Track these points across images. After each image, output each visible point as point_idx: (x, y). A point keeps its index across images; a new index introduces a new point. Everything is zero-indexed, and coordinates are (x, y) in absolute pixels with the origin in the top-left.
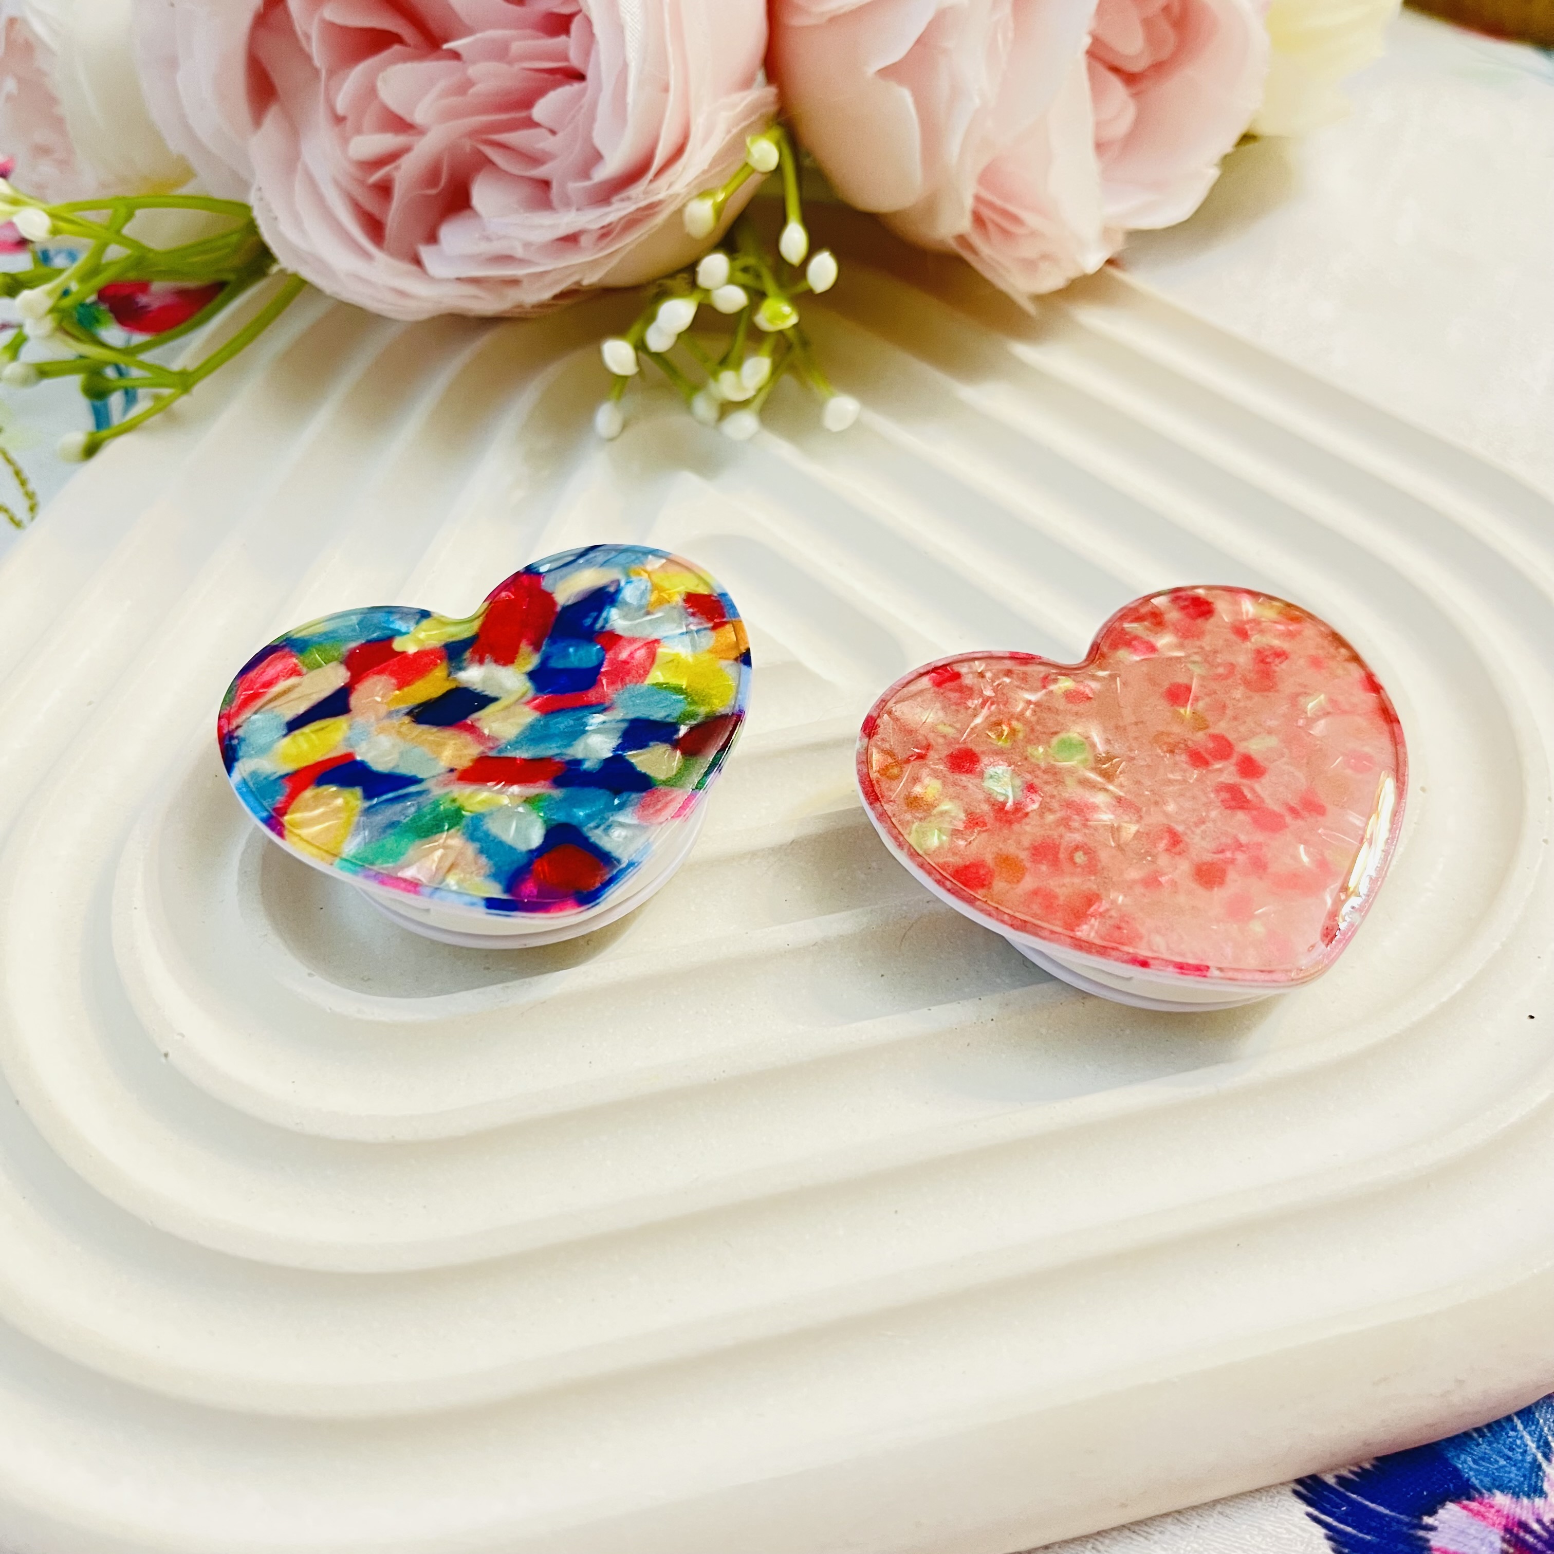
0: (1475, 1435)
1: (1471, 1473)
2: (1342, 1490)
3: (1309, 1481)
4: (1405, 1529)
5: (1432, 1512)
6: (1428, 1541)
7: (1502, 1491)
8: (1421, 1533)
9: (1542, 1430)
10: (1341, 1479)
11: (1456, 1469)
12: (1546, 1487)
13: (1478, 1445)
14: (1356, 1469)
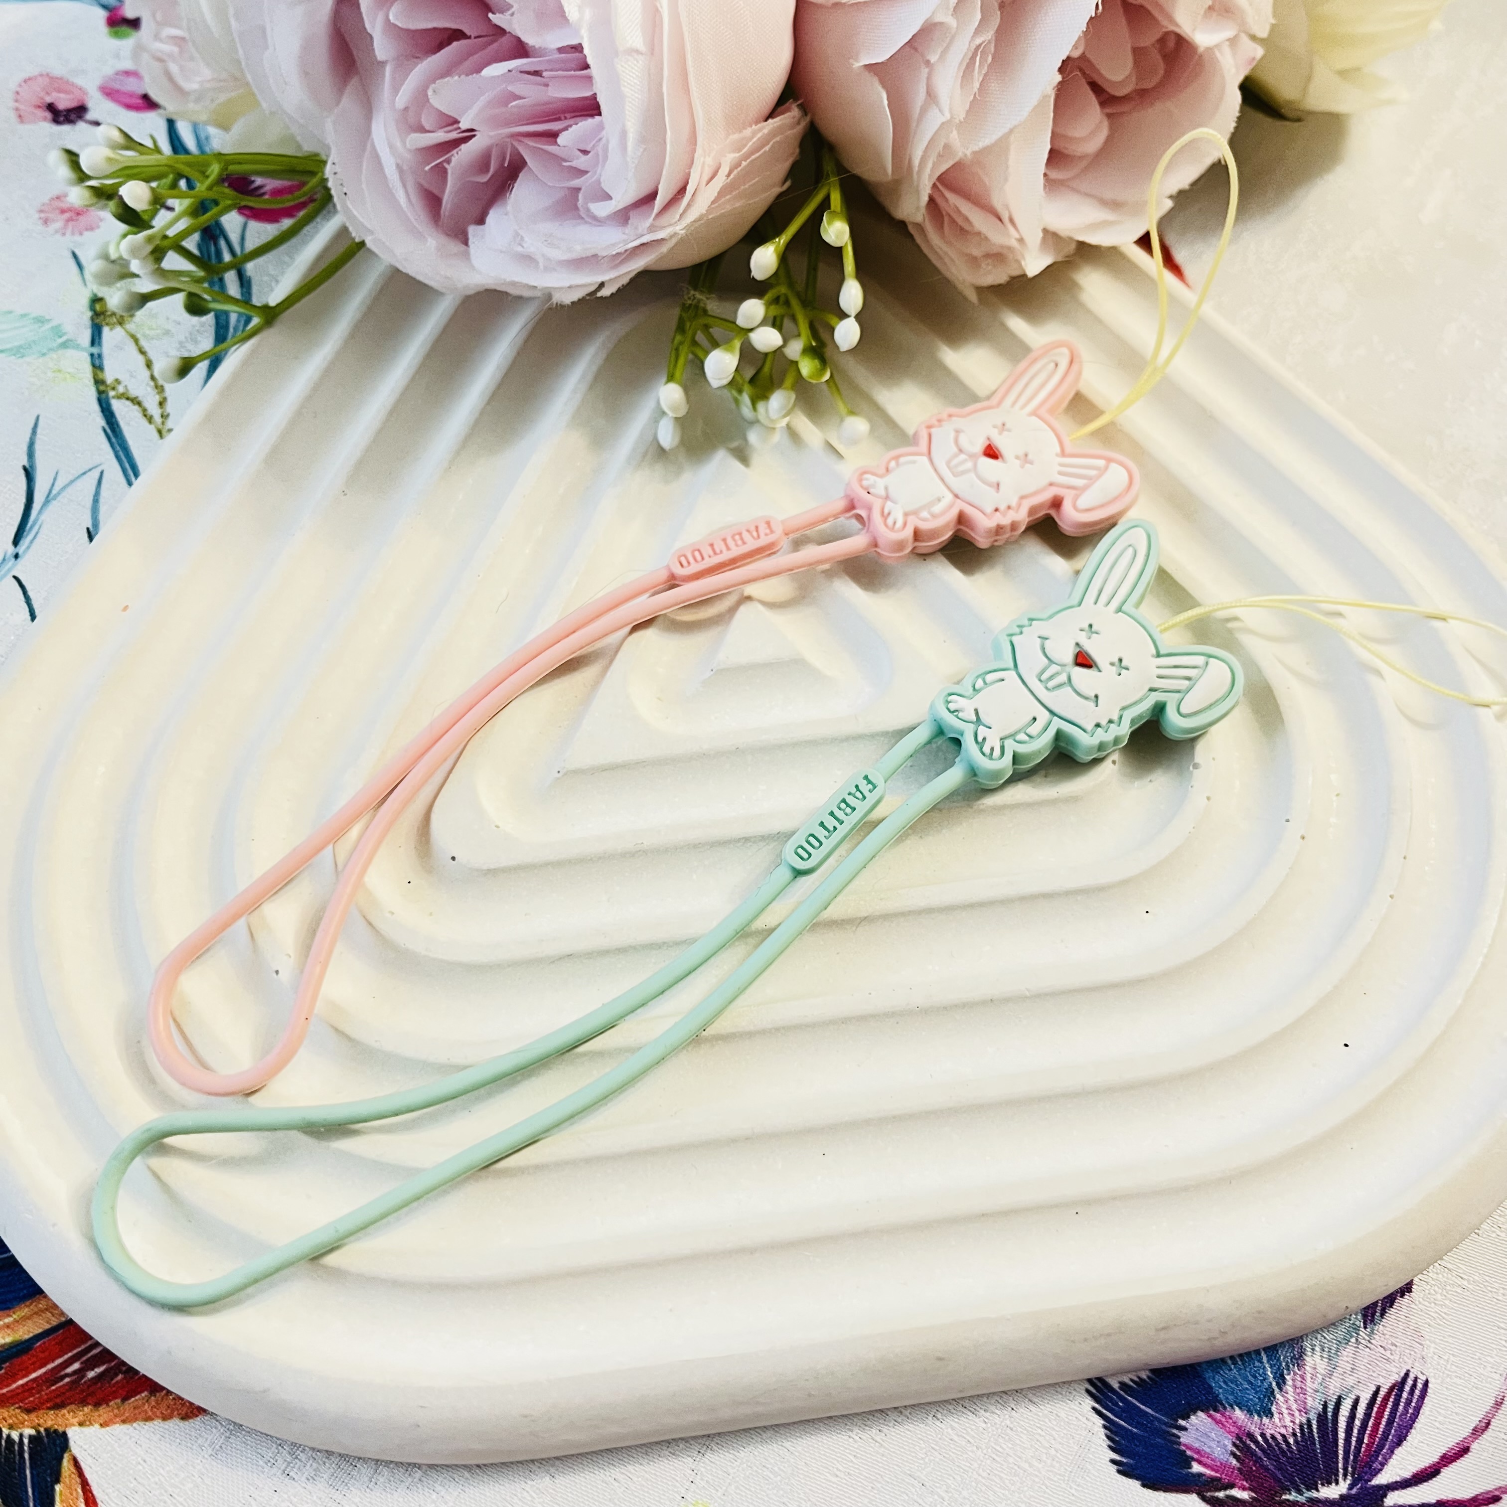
0: (1229, 1362)
1: (1221, 1391)
2: (1122, 1393)
3: (1099, 1384)
4: (1164, 1427)
5: (1186, 1417)
6: (1179, 1438)
7: (1240, 1408)
8: (1175, 1431)
9: (1281, 1365)
10: (1123, 1385)
11: (1211, 1387)
12: (1274, 1409)
13: (1231, 1370)
14: (1136, 1379)
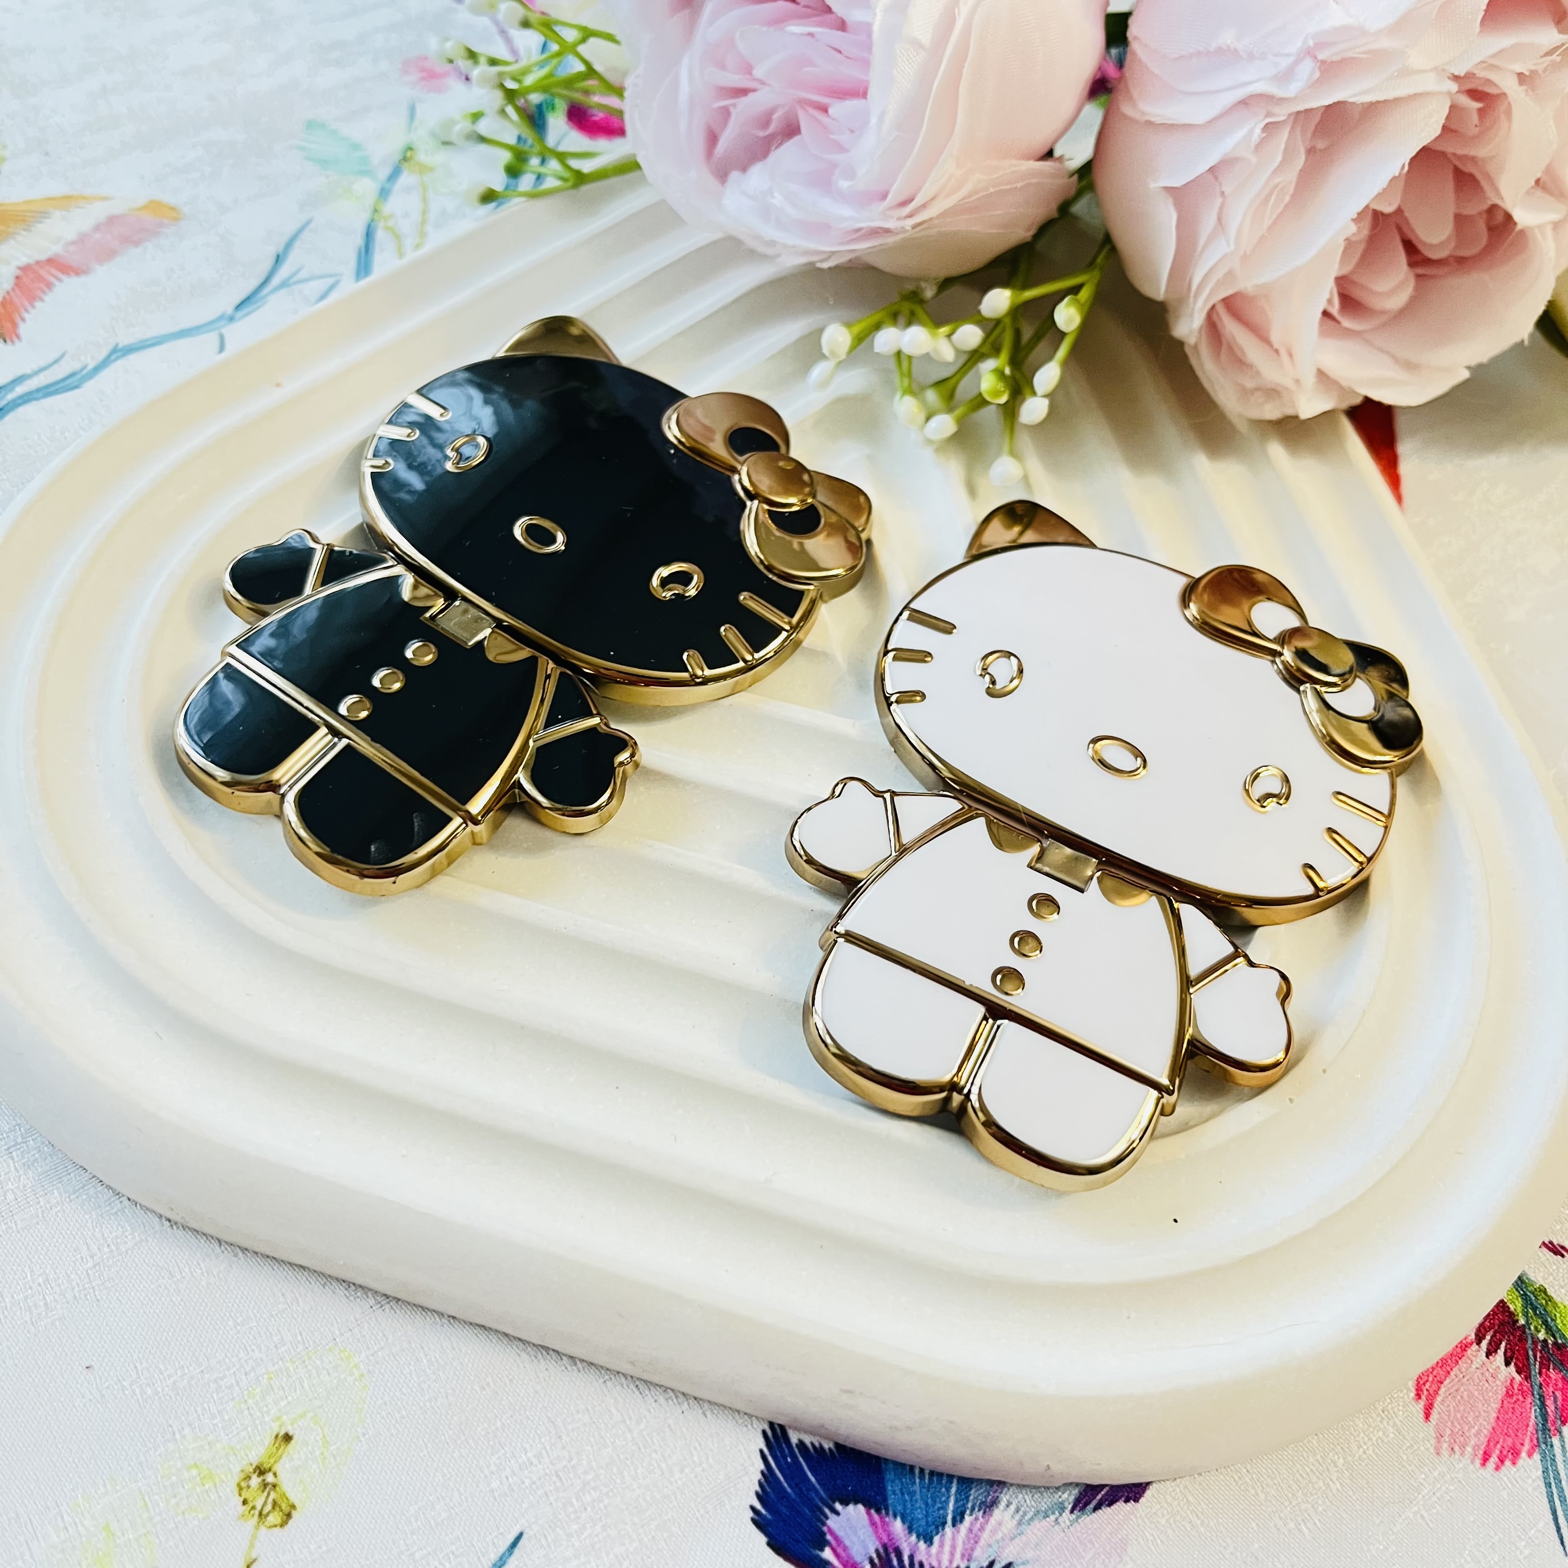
0: (917, 1473)
1: (892, 1497)
2: (796, 1450)
3: (778, 1431)
5: (845, 1503)
6: (827, 1518)
8: (827, 1511)
9: (967, 1502)
10: (801, 1444)
11: (884, 1489)
12: (936, 1539)
13: (914, 1483)
14: (817, 1444)
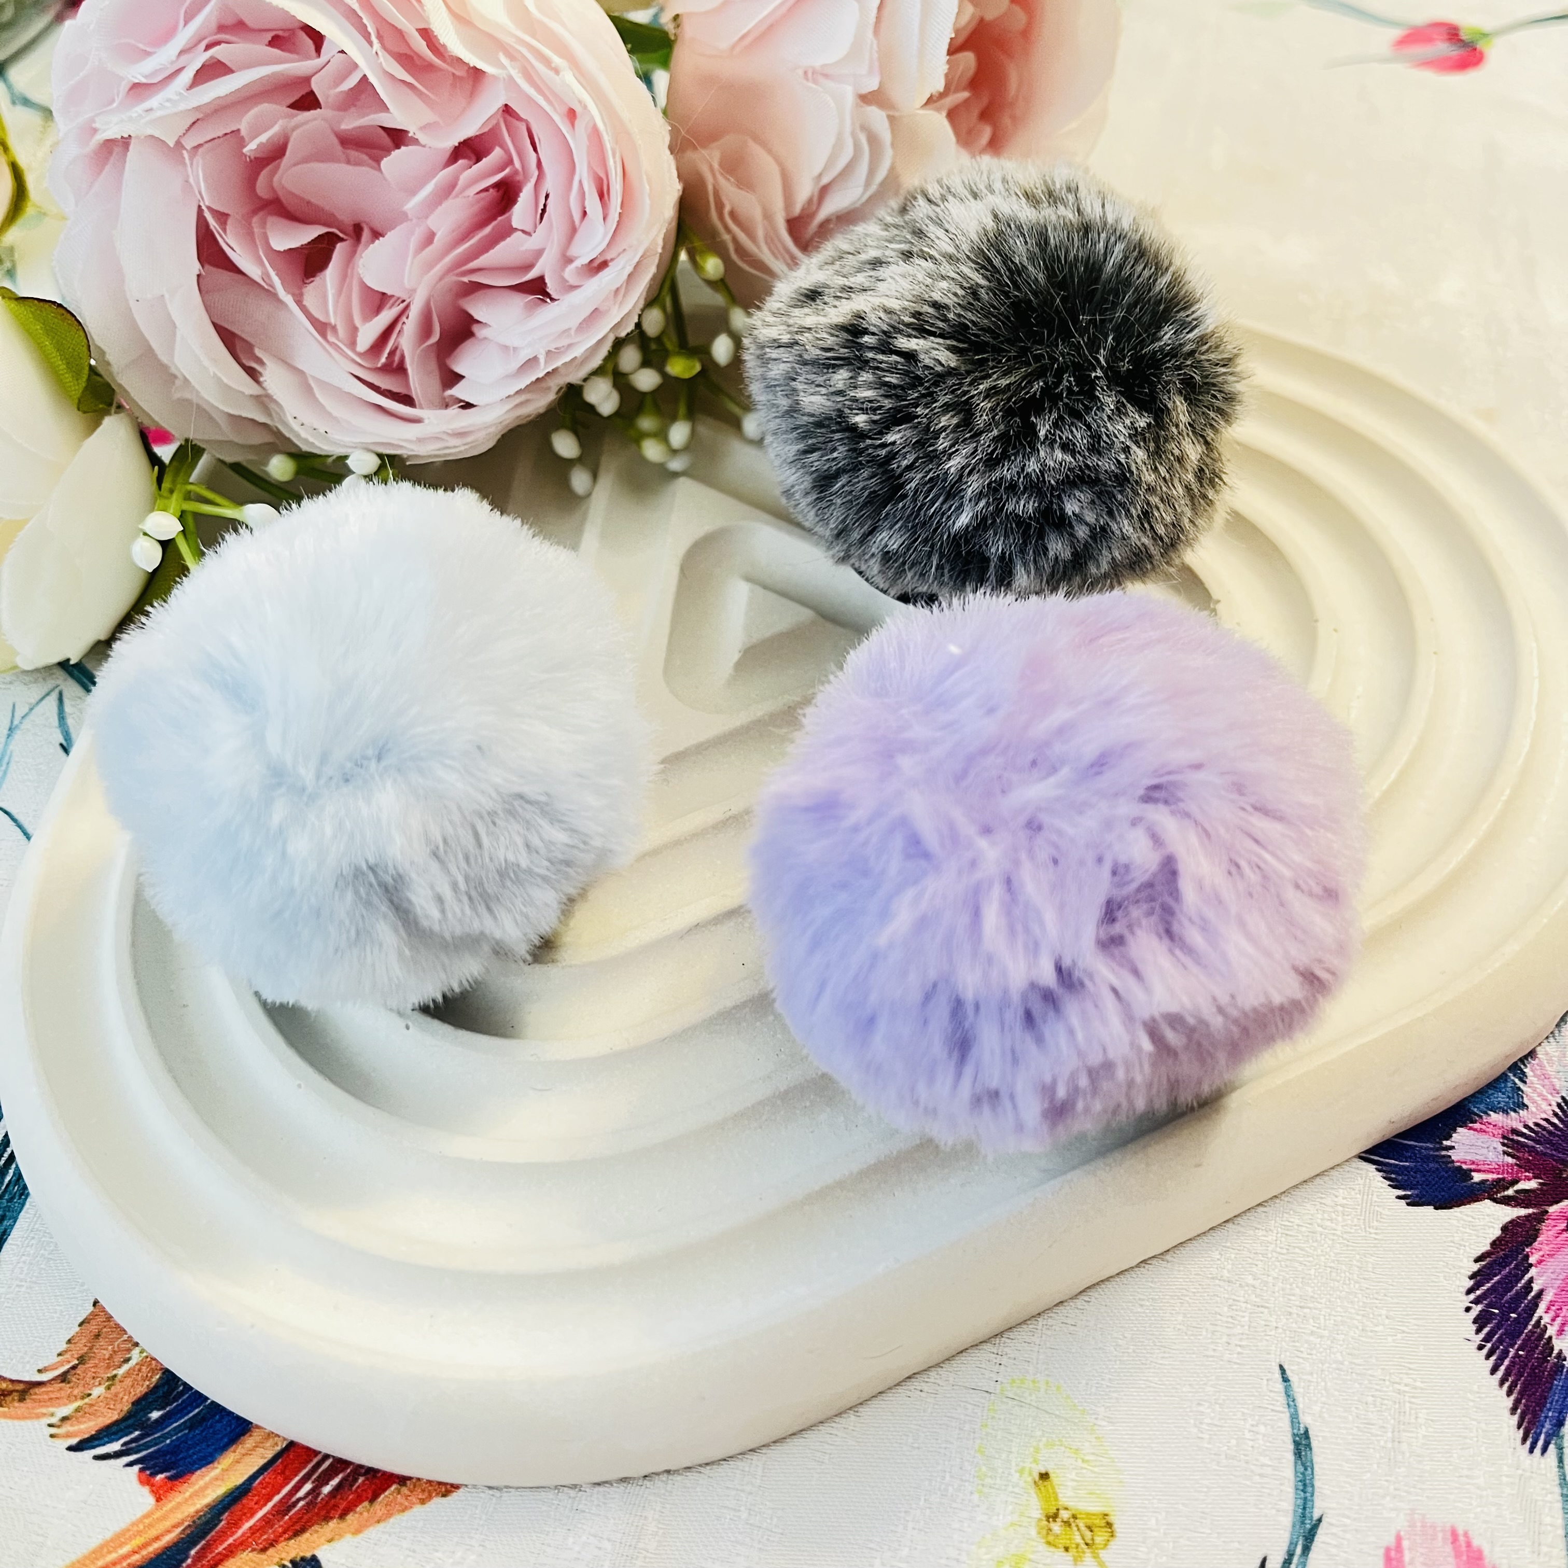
4: (1431, 1153)
7: (1495, 1112)
